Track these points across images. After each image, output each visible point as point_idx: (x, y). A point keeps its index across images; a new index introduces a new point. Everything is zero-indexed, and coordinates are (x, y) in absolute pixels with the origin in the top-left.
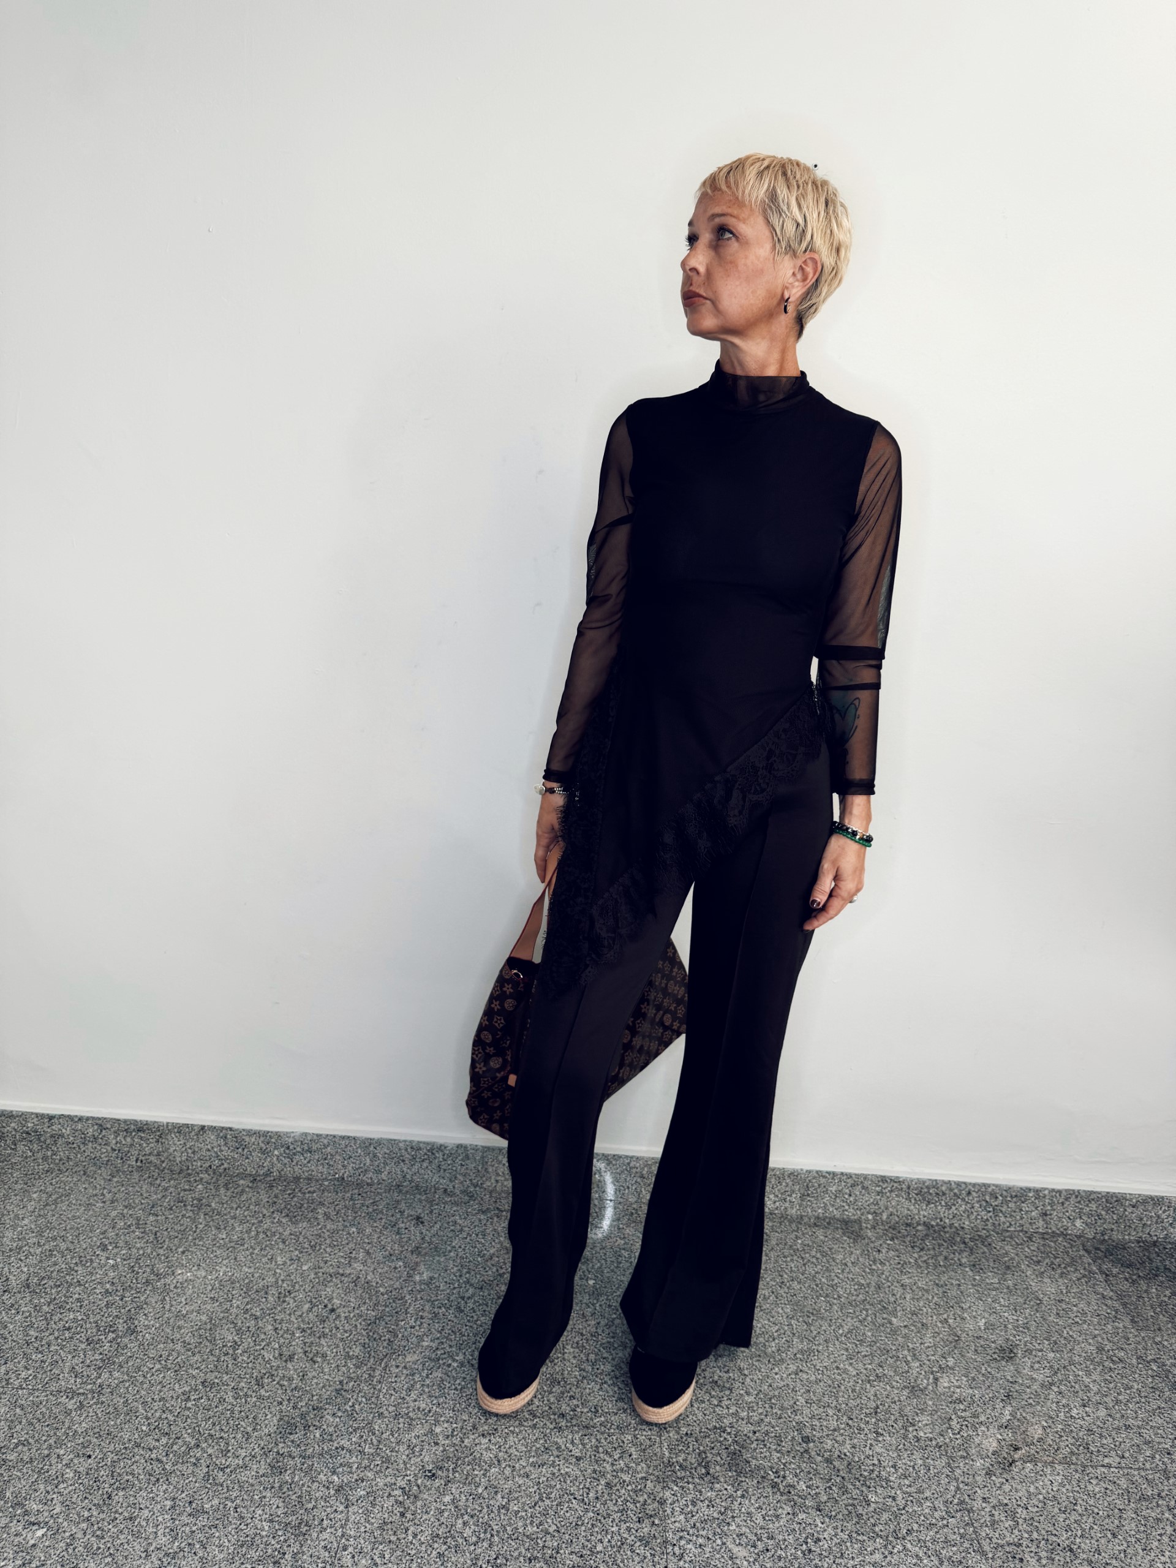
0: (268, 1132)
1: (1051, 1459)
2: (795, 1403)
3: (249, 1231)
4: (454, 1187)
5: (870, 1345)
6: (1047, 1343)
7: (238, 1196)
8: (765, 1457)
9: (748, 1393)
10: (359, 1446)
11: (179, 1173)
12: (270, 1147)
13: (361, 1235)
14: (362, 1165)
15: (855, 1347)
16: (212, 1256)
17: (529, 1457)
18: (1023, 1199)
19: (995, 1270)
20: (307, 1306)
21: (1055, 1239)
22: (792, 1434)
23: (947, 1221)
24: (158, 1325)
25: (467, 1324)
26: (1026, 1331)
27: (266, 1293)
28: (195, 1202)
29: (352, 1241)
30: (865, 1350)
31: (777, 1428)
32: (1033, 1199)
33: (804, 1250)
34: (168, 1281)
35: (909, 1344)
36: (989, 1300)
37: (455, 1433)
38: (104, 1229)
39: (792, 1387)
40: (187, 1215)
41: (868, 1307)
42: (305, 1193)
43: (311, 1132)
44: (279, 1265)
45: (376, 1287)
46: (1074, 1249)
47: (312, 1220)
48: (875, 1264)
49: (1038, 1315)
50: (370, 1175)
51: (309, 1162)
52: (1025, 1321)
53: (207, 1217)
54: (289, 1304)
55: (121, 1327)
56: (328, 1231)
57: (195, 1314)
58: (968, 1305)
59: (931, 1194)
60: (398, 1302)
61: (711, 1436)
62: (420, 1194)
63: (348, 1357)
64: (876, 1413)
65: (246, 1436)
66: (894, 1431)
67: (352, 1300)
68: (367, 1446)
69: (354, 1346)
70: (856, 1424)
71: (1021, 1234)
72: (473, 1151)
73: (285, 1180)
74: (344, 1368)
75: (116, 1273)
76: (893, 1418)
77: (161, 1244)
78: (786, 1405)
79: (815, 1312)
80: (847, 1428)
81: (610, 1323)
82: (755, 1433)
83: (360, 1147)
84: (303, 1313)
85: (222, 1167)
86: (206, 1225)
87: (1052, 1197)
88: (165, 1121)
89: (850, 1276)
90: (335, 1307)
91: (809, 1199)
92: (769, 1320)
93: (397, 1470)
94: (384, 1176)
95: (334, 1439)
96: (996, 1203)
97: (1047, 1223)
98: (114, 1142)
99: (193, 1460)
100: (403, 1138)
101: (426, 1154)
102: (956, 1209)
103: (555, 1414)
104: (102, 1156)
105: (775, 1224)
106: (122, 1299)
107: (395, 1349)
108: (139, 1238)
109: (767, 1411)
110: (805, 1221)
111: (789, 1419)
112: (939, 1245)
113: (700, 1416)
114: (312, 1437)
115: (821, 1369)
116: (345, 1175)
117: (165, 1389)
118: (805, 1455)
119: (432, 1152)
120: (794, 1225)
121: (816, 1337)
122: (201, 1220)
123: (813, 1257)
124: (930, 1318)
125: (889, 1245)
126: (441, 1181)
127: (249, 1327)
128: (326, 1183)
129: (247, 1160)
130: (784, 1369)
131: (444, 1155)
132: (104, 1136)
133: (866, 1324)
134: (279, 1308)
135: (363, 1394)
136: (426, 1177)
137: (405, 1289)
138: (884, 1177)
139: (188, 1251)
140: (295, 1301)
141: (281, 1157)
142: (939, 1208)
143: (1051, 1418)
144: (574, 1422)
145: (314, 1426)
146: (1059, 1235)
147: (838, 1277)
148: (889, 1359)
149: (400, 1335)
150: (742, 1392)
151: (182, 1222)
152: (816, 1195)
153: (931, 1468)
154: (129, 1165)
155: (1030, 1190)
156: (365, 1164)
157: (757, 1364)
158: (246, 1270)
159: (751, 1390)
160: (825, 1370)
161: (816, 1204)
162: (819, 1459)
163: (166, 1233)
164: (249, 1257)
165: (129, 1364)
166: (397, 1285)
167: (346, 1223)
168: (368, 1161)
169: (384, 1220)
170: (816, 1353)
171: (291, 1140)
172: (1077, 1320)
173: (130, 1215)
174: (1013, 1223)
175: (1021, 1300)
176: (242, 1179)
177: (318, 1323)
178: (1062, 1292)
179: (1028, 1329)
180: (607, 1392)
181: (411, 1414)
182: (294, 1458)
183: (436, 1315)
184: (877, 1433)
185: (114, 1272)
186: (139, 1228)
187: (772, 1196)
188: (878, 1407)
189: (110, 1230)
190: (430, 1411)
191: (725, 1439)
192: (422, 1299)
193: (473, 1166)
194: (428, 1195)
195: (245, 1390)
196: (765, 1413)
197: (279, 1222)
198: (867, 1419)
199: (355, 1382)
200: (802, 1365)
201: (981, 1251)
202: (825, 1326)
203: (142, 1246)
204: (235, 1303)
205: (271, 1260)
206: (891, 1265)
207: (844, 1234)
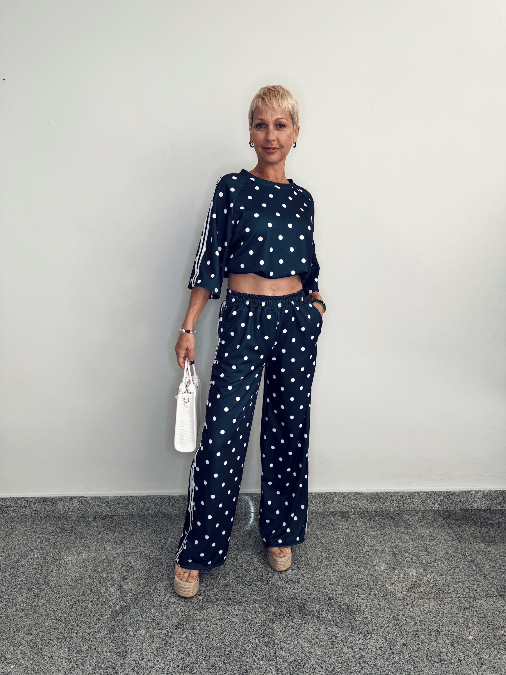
0: (100, 497)
1: (429, 597)
2: (325, 585)
3: (94, 538)
5: (355, 560)
6: (426, 552)
7: (88, 525)
8: (314, 607)
9: (305, 583)
10: (146, 619)
11: (63, 518)
12: (101, 504)
14: (140, 508)
15: (348, 561)
16: (79, 550)
17: (217, 617)
18: (413, 497)
19: (404, 526)
20: (121, 566)
21: (428, 512)
22: (324, 597)
23: (384, 509)
24: (57, 579)
26: (417, 549)
27: (103, 562)
28: (70, 529)
30: (352, 562)
31: (318, 596)
32: (417, 497)
33: (326, 525)
34: (61, 561)
35: (370, 558)
36: (402, 538)
37: (186, 610)
38: (32, 543)
39: (323, 579)
40: (67, 534)
41: (353, 545)
42: (117, 521)
43: (118, 495)
44: (107, 551)
45: (149, 556)
46: (435, 516)
47: (120, 532)
48: (355, 528)
49: (422, 542)
50: (144, 511)
51: (118, 508)
52: (417, 545)
53: (76, 534)
54: (113, 566)
55: (42, 581)
56: (127, 535)
57: (73, 574)
58: (394, 541)
59: (376, 498)
60: (158, 561)
61: (291, 601)
62: (166, 518)
63: (139, 584)
65: (98, 620)
66: (366, 592)
67: (139, 562)
68: (149, 619)
69: (141, 580)
70: (350, 591)
71: (414, 511)
73: (108, 517)
74: (137, 589)
75: (38, 560)
76: (365, 587)
77: (57, 547)
78: (321, 586)
79: (331, 549)
80: (347, 593)
81: (248, 561)
82: (309, 598)
83: (139, 500)
84: (119, 569)
85: (81, 514)
86: (75, 538)
87: (425, 495)
88: (55, 496)
89: (345, 534)
90: (132, 565)
91: (327, 504)
93: (162, 627)
94: (150, 511)
95: (135, 617)
96: (403, 500)
97: (424, 506)
98: (33, 507)
99: (76, 631)
100: (157, 495)
101: (167, 500)
102: (387, 503)
103: (226, 599)
104: (29, 514)
105: (314, 516)
106: (41, 571)
107: (159, 580)
108: (47, 546)
109: (314, 590)
110: (326, 514)
111: (322, 592)
112: (381, 519)
113: (286, 594)
114: (126, 617)
115: (335, 571)
116: (133, 513)
117: (62, 605)
118: (330, 605)
119: (169, 499)
120: (321, 516)
121: (332, 559)
122: (73, 536)
123: (330, 528)
124: (378, 547)
125: (360, 520)
127: (96, 577)
128: (126, 517)
129: (91, 510)
130: (320, 572)
131: (174, 500)
132: (29, 505)
133: (352, 552)
134: (109, 568)
135: (146, 599)
136: (168, 510)
137: (162, 556)
138: (357, 492)
139: (69, 549)
140: (115, 565)
141: (106, 507)
142: (380, 503)
143: (428, 581)
144: (235, 601)
145: (126, 613)
146: (429, 511)
147: (340, 535)
148: (363, 565)
149: (160, 574)
150: (303, 583)
151: (65, 537)
152: (329, 503)
153: (381, 605)
154: (41, 517)
156: (141, 507)
157: (309, 571)
159: (307, 582)
160: (337, 572)
161: (330, 506)
162: (336, 605)
163: (58, 542)
164: (95, 549)
165: (46, 596)
166: (158, 554)
168: (143, 506)
169: (151, 529)
170: (333, 565)
171: (109, 500)
172: (438, 542)
173: (43, 537)
174: (410, 507)
175: (415, 537)
176: (90, 518)
177: (126, 572)
178: (431, 533)
179: (418, 548)
180: (248, 588)
181: (167, 605)
182: (118, 626)
184: (358, 594)
186: (47, 542)
187: (312, 505)
188: (358, 584)
189: (34, 543)
190: (174, 603)
191: (297, 602)
194: (169, 518)
195: (96, 602)
196: (313, 590)
197: (107, 534)
198: (354, 589)
199: (142, 594)
200: (327, 570)
201: (398, 519)
202: (336, 554)
203: (49, 548)
204: (90, 568)
205: (104, 549)
206: (362, 528)
207: (342, 518)
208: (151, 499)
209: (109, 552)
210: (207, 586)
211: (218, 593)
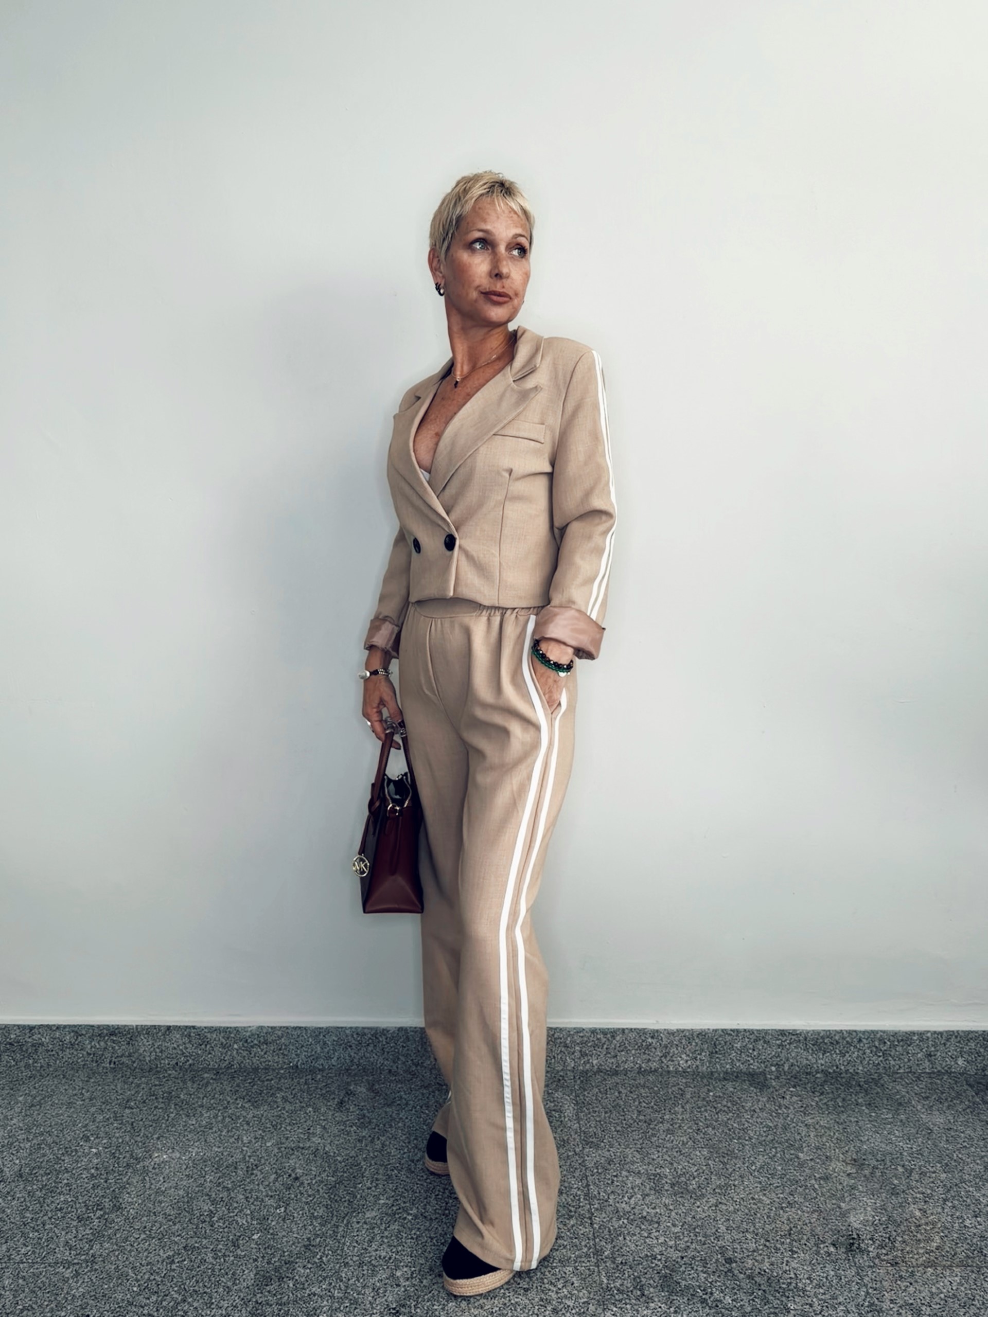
0: (228, 1028)
2: (717, 1231)
3: (216, 1116)
4: (397, 1068)
5: (781, 1177)
6: (939, 1165)
7: (204, 1087)
8: (693, 1277)
9: (674, 1225)
11: (149, 1071)
12: (230, 1042)
13: (317, 1113)
14: (313, 1053)
15: (767, 1180)
16: (184, 1139)
18: (908, 1042)
19: (889, 1107)
20: (273, 1176)
21: (941, 1077)
22: (715, 1257)
23: (843, 1067)
24: (140, 1201)
25: (419, 1182)
27: (236, 1168)
28: (165, 1094)
29: (310, 1118)
30: (776, 1182)
31: (702, 1253)
32: (917, 1042)
33: (716, 1101)
34: (146, 1163)
35: (816, 1174)
36: (885, 1132)
37: (414, 1276)
38: (86, 1123)
39: (713, 1217)
40: (159, 1106)
41: (777, 1145)
42: (263, 1081)
43: (266, 1025)
44: (245, 1143)
45: (334, 1157)
46: (958, 1085)
47: (272, 1103)
48: (781, 1109)
49: (929, 1142)
50: (321, 1061)
51: (265, 1053)
52: (919, 1148)
53: (177, 1107)
54: (257, 1175)
55: (107, 1205)
56: (287, 1112)
57: (173, 1190)
58: (866, 1138)
59: (826, 1044)
60: (354, 1168)
61: (644, 1264)
62: (367, 1076)
63: (314, 1217)
64: (790, 1234)
65: (227, 1290)
67: (313, 1169)
69: (318, 1208)
70: (773, 1245)
71: (910, 1075)
72: (412, 1033)
73: (245, 1071)
74: (310, 1227)
75: (99, 1160)
76: (805, 1237)
77: (138, 1132)
79: (729, 1153)
80: (765, 1249)
82: (683, 1258)
83: (311, 1036)
84: (270, 1183)
85: (188, 1063)
86: (177, 1114)
87: (934, 1038)
88: (134, 1024)
89: (759, 1120)
90: (298, 1175)
91: (717, 1056)
92: (688, 1162)
94: (334, 1062)
96: (885, 1048)
97: (932, 1064)
98: (89, 1046)
100: (349, 1026)
101: (370, 1038)
102: (850, 1056)
104: (79, 1061)
105: (688, 1080)
106: (106, 1182)
107: (355, 1208)
108: (117, 1129)
109: (692, 1239)
110: (716, 1076)
111: (712, 1244)
112: (837, 1089)
113: (632, 1247)
116: (299, 1063)
118: (729, 1274)
119: (376, 1036)
120: (705, 1081)
121: (731, 1173)
122: (172, 1110)
123: (725, 1106)
125: (792, 1092)
126: (386, 1062)
127: (222, 1198)
128: (282, 1072)
129: (210, 1056)
131: (386, 1039)
132: (80, 1042)
133: (776, 1159)
134: (248, 1180)
135: (329, 1248)
136: (372, 1059)
137: (360, 1157)
140: (262, 1173)
141: (240, 1051)
146: (944, 1074)
147: (748, 1122)
149: (359, 1196)
150: (668, 1224)
151: (155, 1113)
152: (723, 1052)
154: (104, 1067)
156: (315, 1052)
157: (680, 1200)
158: (216, 1149)
159: (677, 1223)
161: (724, 1060)
162: (742, 1276)
163: (141, 1123)
164: (218, 1138)
165: (117, 1236)
166: (353, 1153)
167: (302, 1105)
168: (319, 1048)
171: (248, 1034)
172: (965, 1144)
173: (108, 1110)
174: (902, 1065)
175: (913, 1131)
176: (206, 1072)
177: (285, 1190)
178: (950, 1122)
179: (921, 1155)
181: (373, 1262)
183: (390, 1177)
185: (97, 1159)
186: (117, 1120)
187: (684, 1056)
190: (390, 1258)
191: (656, 1265)
192: (376, 1164)
193: (414, 1046)
196: (690, 1241)
197: (243, 1107)
198: (782, 1240)
199: (321, 1238)
200: (721, 1198)
201: (875, 1091)
202: (739, 1163)
203: (121, 1135)
204: (208, 1178)
205: (237, 1139)
206: (795, 1108)
207: (751, 1085)
208: (337, 1036)
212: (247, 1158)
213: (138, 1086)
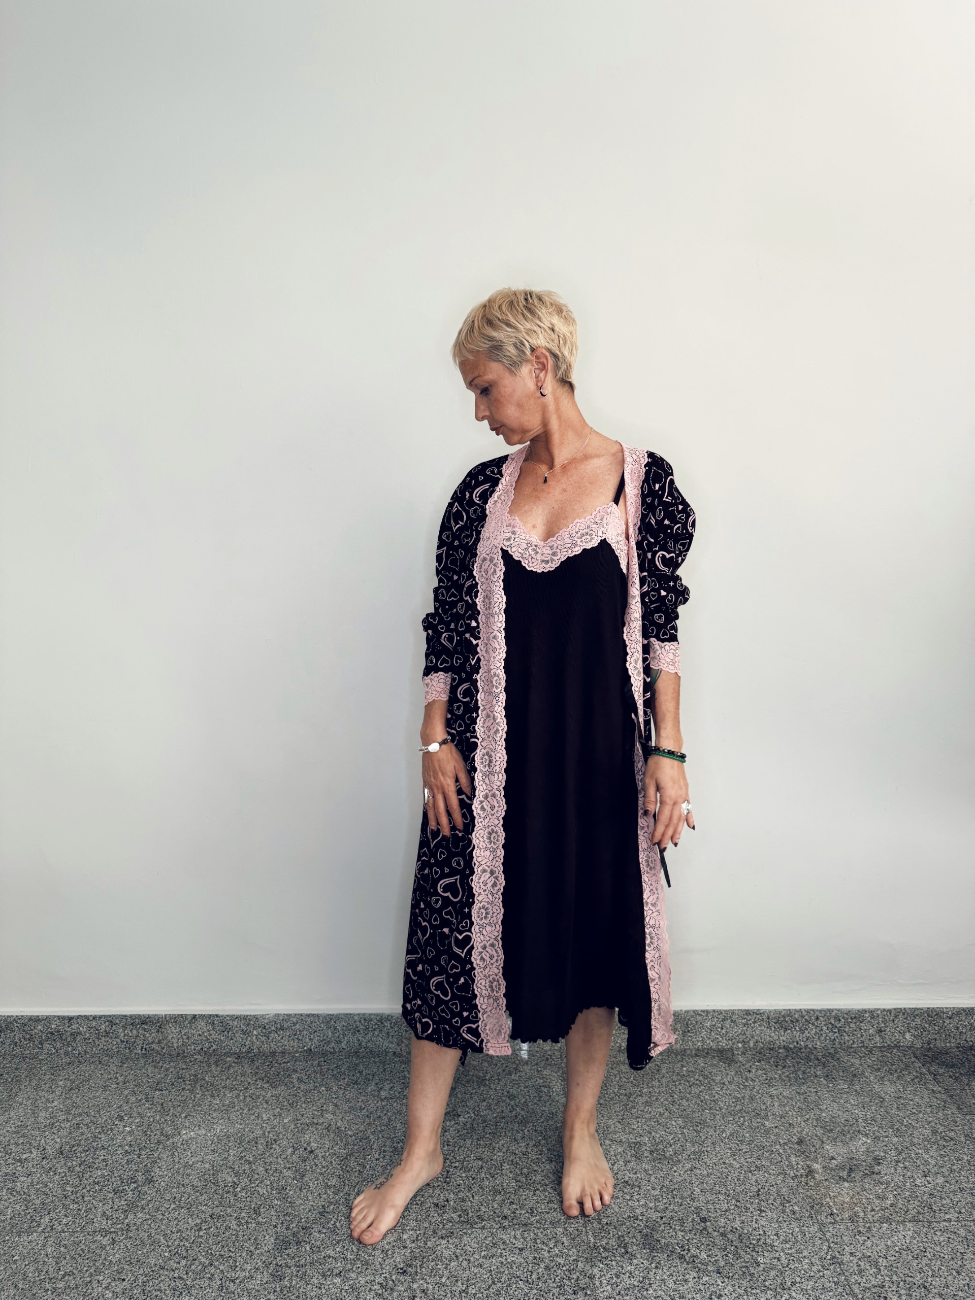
0: (248, 1016)
1: (902, 1219)
2: (692, 1193)
3: (238, 1097)
4: (401, 1050)
5: (749, 1144)
6: (891, 1130)
7: (227, 1070)
8: (672, 1236)
9: (654, 1189)
10: (342, 1254)
11: (177, 1056)
12: (250, 1029)
13: (329, 1092)
14: (325, 1038)
15: (737, 1146)
16: (209, 1118)
17: (481, 1252)
18: (861, 1019)
19: (845, 1078)
20: (290, 1150)
21: (890, 1051)
22: (692, 1217)
23: (802, 1043)
24: (170, 1174)
26: (874, 1122)
27: (256, 1143)
28: (192, 1077)
29: (323, 1097)
30: (745, 1148)
31: (679, 1213)
32: (869, 1019)
33: (689, 1075)
34: (175, 1140)
35: (780, 1140)
36: (842, 1101)
37: (420, 1238)
38: (120, 1104)
39: (689, 1181)
40: (187, 1088)
41: (745, 1115)
42: (280, 1064)
43: (282, 1013)
44: (265, 1120)
45: (345, 1131)
46: (907, 1057)
47: (288, 1084)
48: (747, 1082)
49: (882, 1110)
50: (332, 1045)
51: (282, 1038)
52: (872, 1115)
53: (203, 1088)
54: (275, 1149)
55: (140, 1178)
56: (302, 1091)
57: (200, 1163)
58: (825, 1107)
59: (786, 1022)
60: (363, 1141)
61: (627, 1224)
62: (374, 1057)
63: (327, 1186)
64: (758, 1195)
65: (250, 1254)
66: (774, 1208)
67: (327, 1142)
69: (331, 1178)
70: (743, 1205)
71: (863, 1049)
73: (263, 1055)
74: (324, 1195)
75: (132, 1138)
76: (772, 1198)
77: (167, 1112)
78: (685, 1194)
79: (702, 1122)
80: (736, 1209)
82: (662, 1218)
83: (323, 1022)
85: (212, 1049)
86: (202, 1095)
87: (884, 1015)
88: (163, 1013)
89: (728, 1092)
90: (313, 1149)
91: (689, 1034)
92: (665, 1131)
93: (375, 1270)
94: (343, 1045)
96: (840, 1025)
97: (882, 1038)
98: (122, 1035)
99: (208, 1276)
100: (357, 1012)
101: (376, 1024)
102: (809, 1033)
103: (499, 1217)
104: (113, 1048)
106: (139, 1157)
108: (148, 1109)
109: (670, 1201)
110: (688, 1053)
111: (688, 1205)
112: (797, 1063)
113: (616, 1209)
114: (303, 1250)
115: (711, 1165)
116: (312, 1047)
117: (181, 1223)
118: (704, 1232)
120: (679, 1057)
121: (704, 1141)
122: (198, 1091)
123: (697, 1080)
124: (795, 1119)
125: (757, 1066)
126: (390, 1046)
127: (244, 1170)
128: (297, 1055)
129: (232, 1041)
130: (681, 1167)
131: (391, 1024)
132: (114, 1031)
133: (744, 1127)
134: (268, 1154)
135: (342, 1214)
136: (378, 1043)
137: (369, 1131)
138: (748, 1010)
139: (190, 1115)
140: (281, 1147)
141: (259, 1036)
142: (795, 1032)
144: (515, 1222)
145: (305, 1241)
146: (894, 1048)
147: (719, 1094)
148: (765, 1153)
149: (368, 1167)
150: (648, 1188)
151: (182, 1094)
152: (694, 1031)
153: (807, 1233)
154: (136, 1053)
155: (866, 1011)
156: (327, 1037)
157: (659, 1165)
158: (239, 1126)
159: (656, 1186)
160: (714, 1166)
161: (696, 1038)
162: (716, 1234)
163: (170, 1103)
164: (240, 1116)
165: (150, 1206)
166: (362, 1128)
167: (316, 1084)
168: (330, 1034)
169: (347, 1080)
170: (706, 1153)
171: (266, 1021)
172: (914, 1111)
173: (140, 1092)
174: (855, 1040)
175: (867, 1099)
176: (229, 1056)
177: (301, 1162)
178: (900, 1091)
179: (876, 1121)
180: (540, 1197)
182: (290, 1268)
183: (396, 1149)
184: (760, 1210)
185: (131, 1136)
186: (148, 1101)
188: (759, 1190)
189: (125, 1105)
191: (638, 1225)
194: (381, 1058)
195: (246, 1219)
196: (668, 1202)
197: (262, 1088)
198: (752, 1200)
199: (334, 1205)
200: (695, 1163)
201: (832, 1064)
202: (711, 1132)
203: (152, 1114)
204: (232, 1153)
205: (258, 1117)
206: (760, 1081)
207: (720, 1060)
208: (346, 1022)
209: (267, 1123)
210: (459, 1192)
211: (482, 1205)
212: (267, 1134)
213: (167, 1070)
